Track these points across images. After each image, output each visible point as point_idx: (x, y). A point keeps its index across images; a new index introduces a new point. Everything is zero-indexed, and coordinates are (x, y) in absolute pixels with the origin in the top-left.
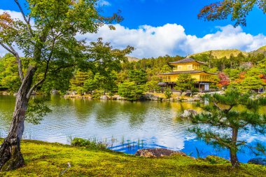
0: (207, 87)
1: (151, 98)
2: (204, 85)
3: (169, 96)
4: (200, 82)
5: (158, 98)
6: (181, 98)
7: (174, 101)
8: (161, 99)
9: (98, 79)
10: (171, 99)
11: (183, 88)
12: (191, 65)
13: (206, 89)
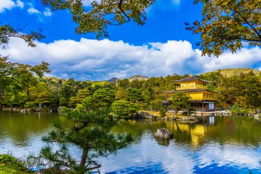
0: (211, 106)
1: (146, 117)
2: (208, 104)
3: (164, 115)
4: (203, 101)
5: (153, 116)
6: (175, 116)
7: (168, 119)
8: (156, 117)
9: (96, 96)
10: (166, 117)
11: (177, 107)
12: (194, 84)
13: (210, 108)
